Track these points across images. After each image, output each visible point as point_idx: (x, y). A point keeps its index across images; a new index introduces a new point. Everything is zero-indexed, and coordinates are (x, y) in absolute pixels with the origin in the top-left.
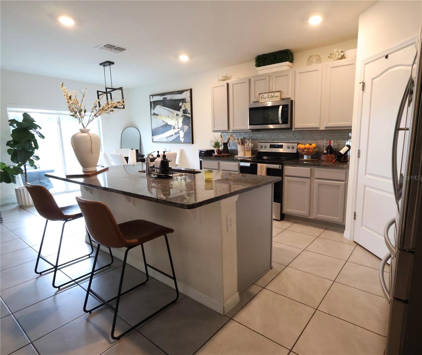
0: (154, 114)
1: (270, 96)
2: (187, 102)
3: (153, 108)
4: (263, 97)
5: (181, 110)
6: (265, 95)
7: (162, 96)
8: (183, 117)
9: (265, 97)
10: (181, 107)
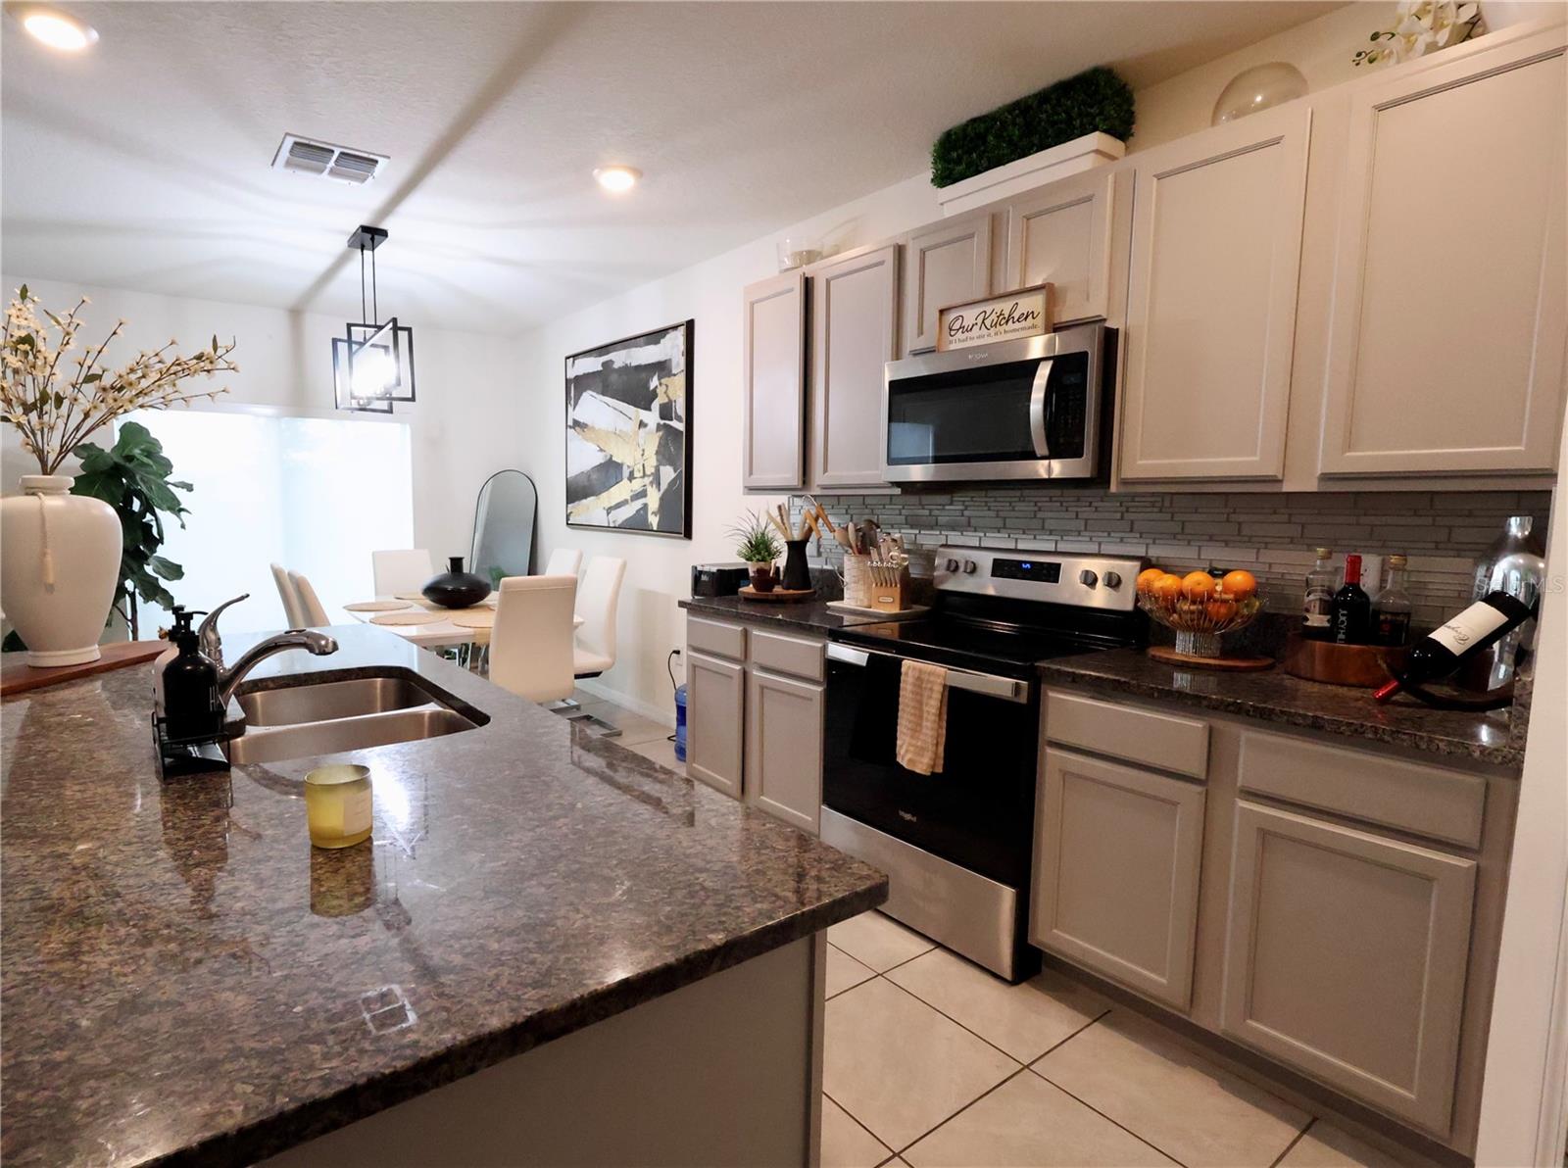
0: (577, 424)
1: (994, 316)
2: (675, 375)
3: (572, 402)
4: (957, 326)
5: (656, 405)
6: (970, 315)
7: (600, 356)
8: (661, 433)
9: (965, 324)
10: (654, 395)
